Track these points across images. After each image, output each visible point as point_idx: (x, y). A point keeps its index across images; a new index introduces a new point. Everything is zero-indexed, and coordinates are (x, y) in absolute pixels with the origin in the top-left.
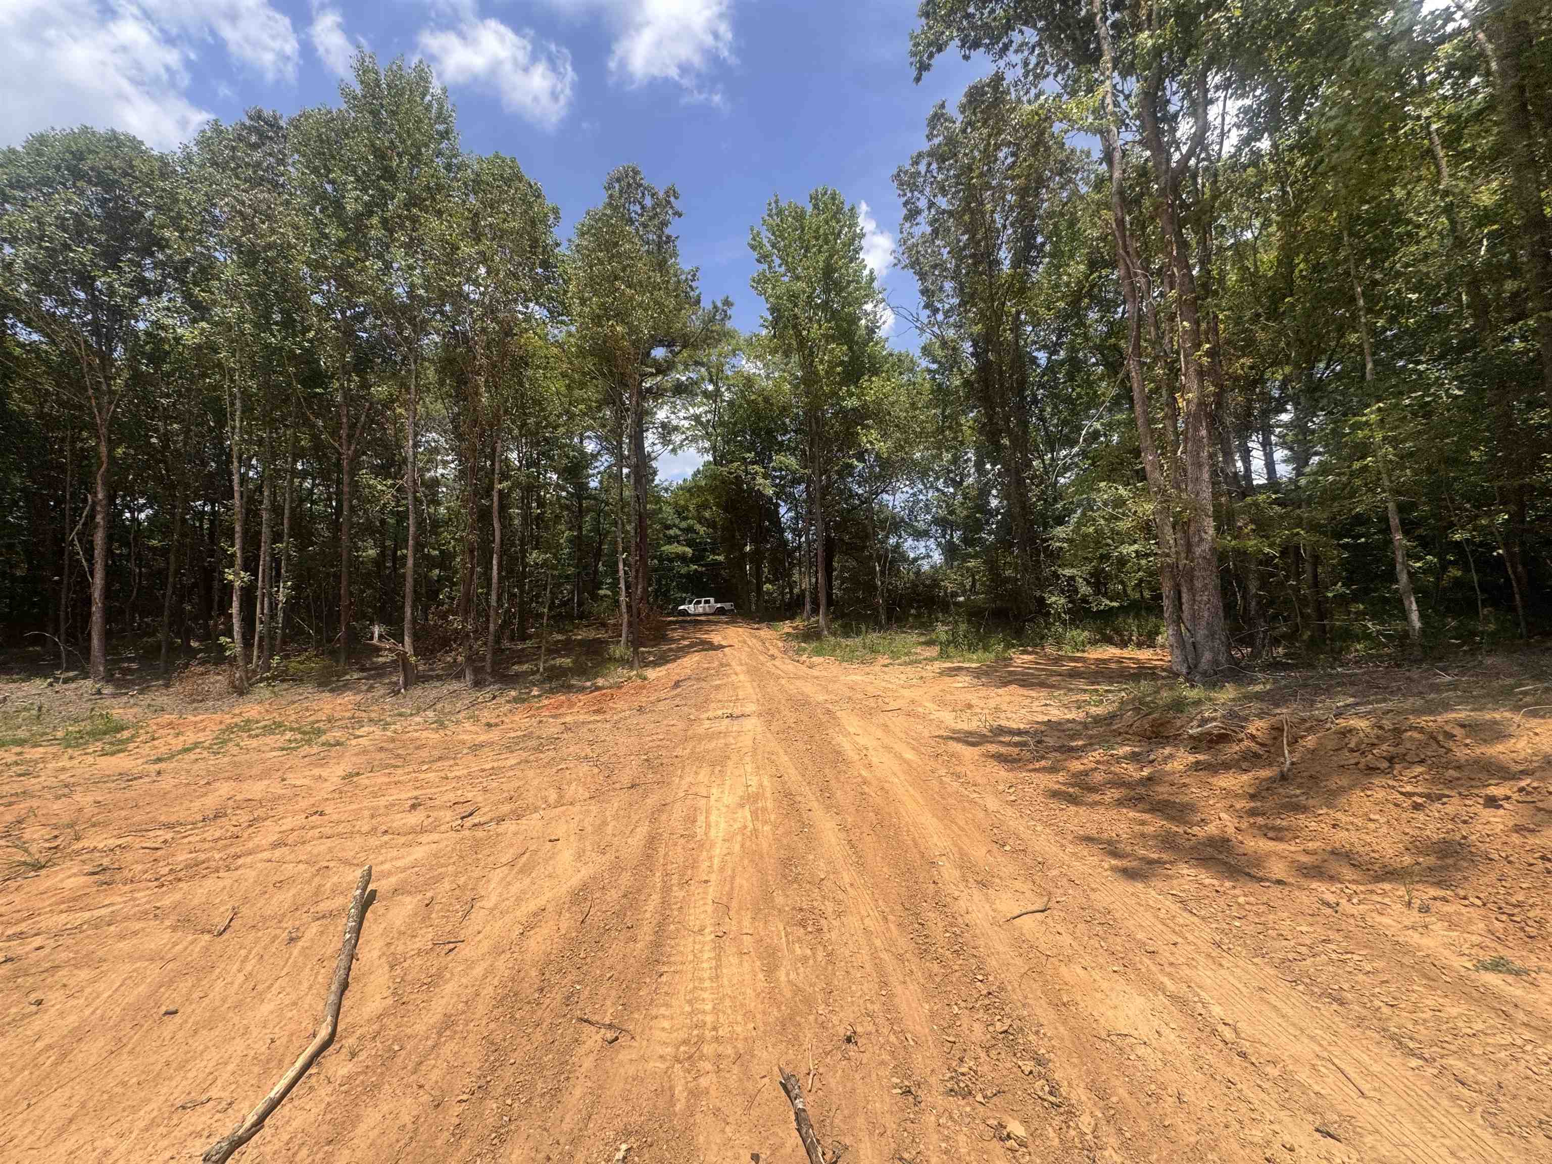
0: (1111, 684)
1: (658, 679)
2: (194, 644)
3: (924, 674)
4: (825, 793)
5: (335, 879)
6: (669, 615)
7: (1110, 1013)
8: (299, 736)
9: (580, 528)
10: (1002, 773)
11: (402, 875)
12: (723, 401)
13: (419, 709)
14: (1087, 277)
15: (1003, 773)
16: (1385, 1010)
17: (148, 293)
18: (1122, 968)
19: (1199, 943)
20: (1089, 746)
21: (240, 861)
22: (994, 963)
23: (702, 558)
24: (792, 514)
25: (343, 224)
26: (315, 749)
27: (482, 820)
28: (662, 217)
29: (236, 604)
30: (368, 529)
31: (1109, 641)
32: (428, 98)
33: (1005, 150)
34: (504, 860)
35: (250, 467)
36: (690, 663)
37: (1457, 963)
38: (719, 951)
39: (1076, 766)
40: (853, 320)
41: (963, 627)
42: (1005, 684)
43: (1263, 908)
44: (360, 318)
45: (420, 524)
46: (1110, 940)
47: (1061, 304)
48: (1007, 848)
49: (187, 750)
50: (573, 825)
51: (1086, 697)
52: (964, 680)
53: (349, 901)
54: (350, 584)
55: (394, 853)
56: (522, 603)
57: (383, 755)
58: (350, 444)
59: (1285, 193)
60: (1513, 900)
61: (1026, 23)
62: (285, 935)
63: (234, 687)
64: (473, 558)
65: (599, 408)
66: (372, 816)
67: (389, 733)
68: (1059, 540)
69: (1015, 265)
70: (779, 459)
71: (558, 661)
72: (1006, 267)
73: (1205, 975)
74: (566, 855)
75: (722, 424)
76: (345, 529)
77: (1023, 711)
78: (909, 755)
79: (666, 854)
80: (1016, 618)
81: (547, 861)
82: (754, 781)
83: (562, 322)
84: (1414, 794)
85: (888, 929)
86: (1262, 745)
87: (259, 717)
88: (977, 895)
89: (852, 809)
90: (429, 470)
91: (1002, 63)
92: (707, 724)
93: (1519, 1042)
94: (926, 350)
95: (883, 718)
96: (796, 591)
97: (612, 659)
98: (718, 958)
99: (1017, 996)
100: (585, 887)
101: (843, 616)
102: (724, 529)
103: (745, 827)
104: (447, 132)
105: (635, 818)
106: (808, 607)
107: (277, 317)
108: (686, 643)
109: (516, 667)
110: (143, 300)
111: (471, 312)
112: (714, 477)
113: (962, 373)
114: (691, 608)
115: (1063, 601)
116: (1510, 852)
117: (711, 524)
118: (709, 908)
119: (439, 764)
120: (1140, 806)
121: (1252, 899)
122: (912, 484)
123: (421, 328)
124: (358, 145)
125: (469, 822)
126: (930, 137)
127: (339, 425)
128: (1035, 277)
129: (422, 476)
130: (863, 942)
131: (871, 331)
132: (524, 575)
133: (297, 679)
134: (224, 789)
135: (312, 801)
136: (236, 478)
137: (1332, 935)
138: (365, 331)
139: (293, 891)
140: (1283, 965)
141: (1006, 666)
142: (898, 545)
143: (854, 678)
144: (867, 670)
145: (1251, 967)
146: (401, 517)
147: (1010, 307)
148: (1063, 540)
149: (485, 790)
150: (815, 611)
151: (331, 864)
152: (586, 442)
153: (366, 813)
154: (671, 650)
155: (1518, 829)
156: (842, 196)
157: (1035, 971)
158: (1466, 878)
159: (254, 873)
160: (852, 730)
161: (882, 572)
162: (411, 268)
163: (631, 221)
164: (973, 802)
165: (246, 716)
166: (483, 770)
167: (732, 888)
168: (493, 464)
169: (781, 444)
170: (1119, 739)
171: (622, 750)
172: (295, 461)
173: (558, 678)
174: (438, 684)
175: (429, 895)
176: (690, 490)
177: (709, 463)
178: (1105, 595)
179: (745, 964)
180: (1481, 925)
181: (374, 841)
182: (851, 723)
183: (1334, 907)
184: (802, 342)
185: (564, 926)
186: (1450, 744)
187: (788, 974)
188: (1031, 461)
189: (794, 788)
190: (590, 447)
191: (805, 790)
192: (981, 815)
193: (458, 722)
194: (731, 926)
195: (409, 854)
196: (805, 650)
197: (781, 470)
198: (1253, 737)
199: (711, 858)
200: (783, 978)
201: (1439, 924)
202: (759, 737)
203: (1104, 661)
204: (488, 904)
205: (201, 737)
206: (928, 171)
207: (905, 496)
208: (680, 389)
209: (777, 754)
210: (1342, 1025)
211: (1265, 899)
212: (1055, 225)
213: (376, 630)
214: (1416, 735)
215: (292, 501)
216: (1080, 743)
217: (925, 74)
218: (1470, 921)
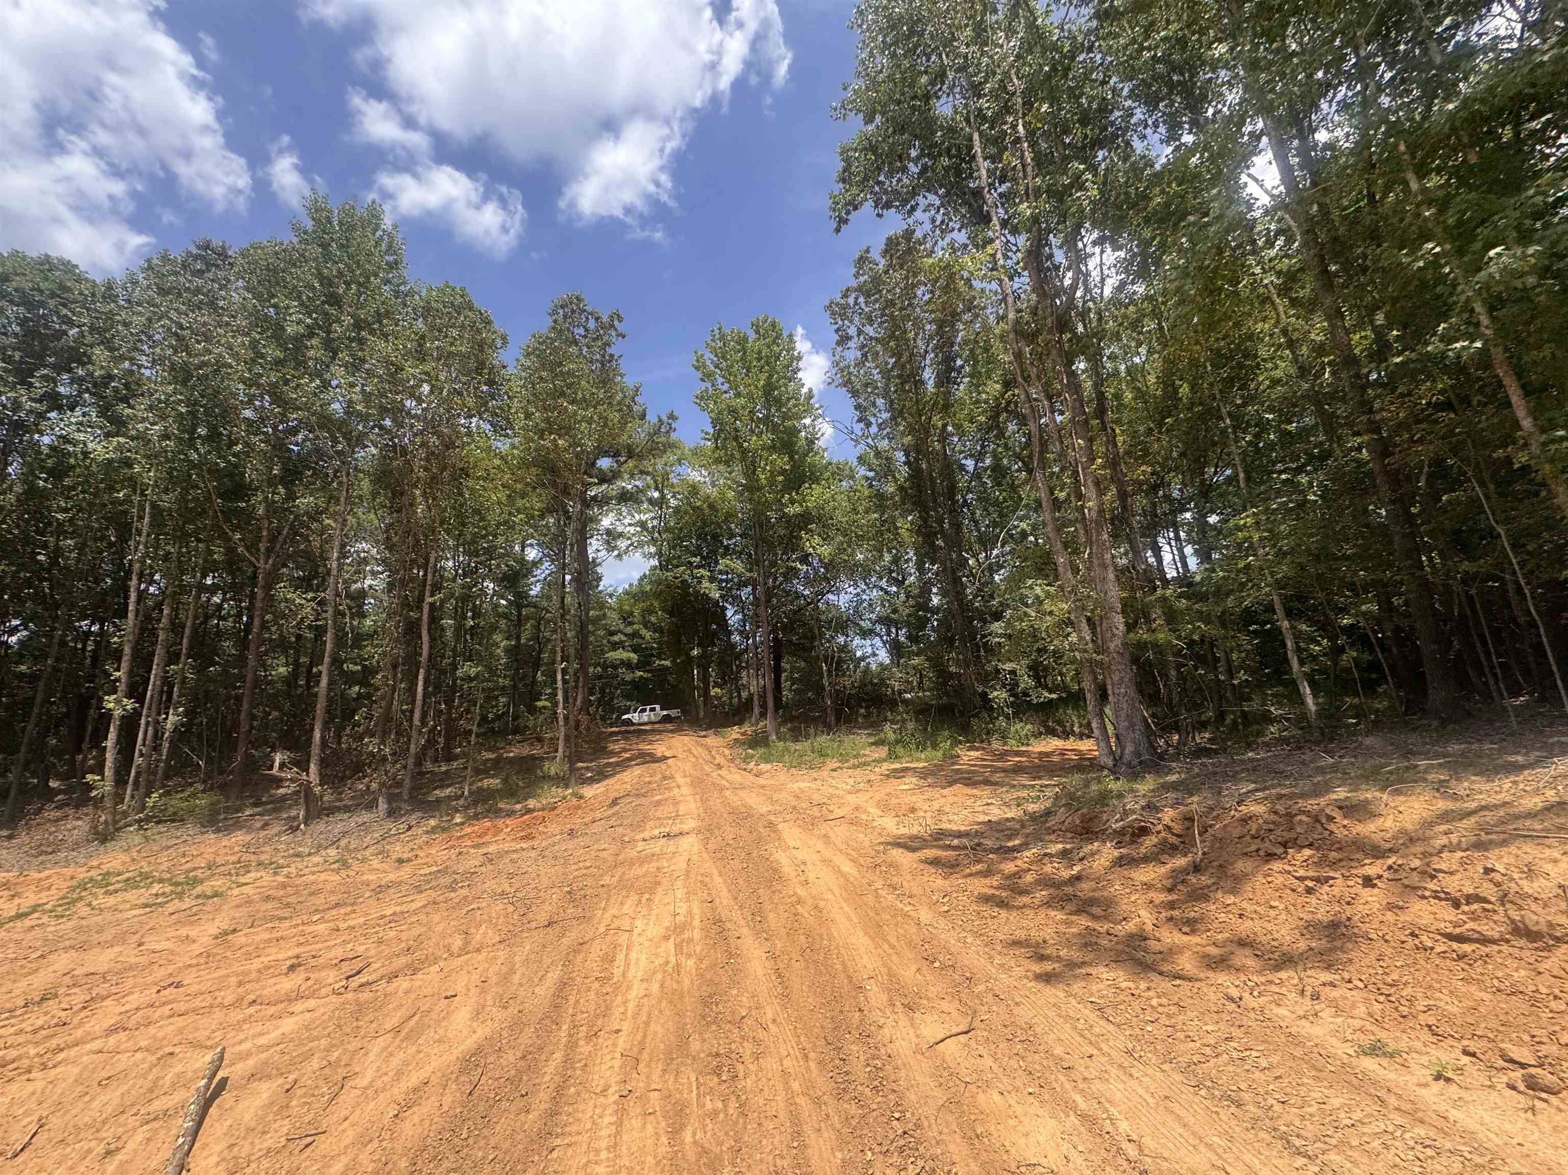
0: (1051, 777)
1: (595, 797)
2: (53, 784)
3: (872, 777)
4: (758, 917)
5: (178, 1068)
6: (611, 725)
7: (1022, 1142)
8: (168, 889)
9: (518, 638)
10: (938, 881)
11: (263, 1056)
12: (668, 507)
13: (319, 847)
14: (1002, 396)
15: (940, 882)
16: (1278, 1107)
17: (60, 408)
18: (1037, 1090)
19: (1113, 1053)
20: (1025, 845)
21: (61, 1056)
22: (913, 1097)
23: (649, 664)
24: (740, 616)
25: (282, 346)
26: (188, 903)
27: (371, 978)
28: (605, 338)
29: (112, 735)
30: (282, 645)
31: (1052, 732)
32: (379, 233)
33: (923, 288)
34: (388, 1026)
35: (152, 582)
36: (630, 777)
37: (1343, 1050)
38: (621, 1113)
39: (1009, 867)
40: (795, 432)
41: (911, 726)
42: (951, 783)
43: (1174, 1009)
44: (294, 431)
45: (340, 641)
46: (1029, 1059)
47: (982, 419)
48: (937, 964)
49: (20, 916)
50: (475, 977)
51: (1024, 793)
52: (910, 781)
53: (189, 1097)
54: (252, 706)
55: (258, 1028)
56: (450, 720)
57: (270, 905)
58: (268, 557)
59: (1161, 328)
60: (1389, 980)
61: (928, 191)
62: (100, 1149)
63: (97, 833)
64: (395, 676)
65: (542, 516)
66: (240, 984)
67: (280, 879)
68: (997, 635)
69: (939, 384)
70: (723, 563)
71: (486, 783)
72: (930, 386)
73: (1116, 1088)
74: (462, 1015)
75: (667, 530)
76: (252, 646)
77: (965, 812)
78: (847, 867)
79: (577, 1002)
80: (962, 714)
81: (439, 1022)
82: (682, 909)
83: (507, 436)
84: (1306, 878)
85: (808, 1069)
86: (1177, 835)
87: (121, 868)
88: (903, 1021)
89: (783, 932)
90: (355, 582)
91: (910, 221)
92: (641, 846)
93: (1391, 1128)
94: (861, 459)
95: (824, 828)
96: (744, 694)
97: (546, 778)
98: (619, 1124)
99: (932, 1134)
100: (479, 1051)
101: (791, 719)
102: (670, 633)
103: (667, 963)
104: (396, 263)
105: (547, 961)
106: (757, 710)
107: (202, 431)
108: (627, 755)
109: (437, 792)
110: (53, 415)
111: (412, 426)
112: (659, 582)
113: (896, 480)
114: (635, 717)
115: (1004, 695)
116: (1386, 930)
117: (656, 629)
118: (617, 1063)
119: (334, 912)
120: (1070, 907)
121: (1164, 1001)
122: (856, 585)
123: (359, 441)
124: (306, 274)
125: (355, 982)
126: (856, 276)
127: (259, 539)
128: (959, 394)
129: (347, 588)
130: (779, 1086)
131: (811, 442)
132: (454, 689)
133: (176, 819)
134: (62, 961)
135: (171, 968)
136: (133, 596)
137: (1236, 1032)
138: (297, 444)
139: (124, 1088)
140: (1188, 1069)
141: (954, 764)
142: (846, 645)
143: (802, 785)
144: (815, 775)
145: (1159, 1075)
146: (320, 631)
147: (937, 421)
148: (1001, 636)
149: (380, 942)
150: (763, 715)
151: (177, 1050)
152: (528, 550)
153: (233, 980)
154: (609, 764)
155: (1391, 907)
156: (781, 323)
157: (953, 1102)
158: (1351, 961)
159: (76, 1070)
160: (791, 843)
161: (829, 671)
162: (352, 385)
163: (575, 343)
164: (906, 915)
165: (105, 868)
166: (383, 917)
167: (645, 1036)
168: (425, 575)
169: (727, 548)
170: (1053, 837)
171: (545, 882)
172: (204, 576)
173: (485, 801)
174: (345, 816)
175: (292, 1077)
176: (636, 595)
177: (655, 568)
178: (1046, 687)
179: (649, 1126)
180: (1363, 1009)
181: (237, 1016)
182: (791, 834)
183: (1236, 1001)
184: (744, 452)
185: (447, 1100)
186: (1332, 827)
187: (694, 1134)
188: (967, 560)
189: (725, 913)
190: (532, 554)
191: (736, 915)
192: (914, 930)
193: (364, 860)
194: (638, 1084)
195: (277, 1028)
196: (752, 756)
197: (727, 573)
198: (1168, 828)
199: (625, 1002)
200: (688, 1139)
201: (1328, 1010)
202: (695, 857)
203: (1047, 754)
204: (362, 1082)
205: (43, 897)
206: (856, 303)
207: (848, 597)
208: (625, 497)
209: (710, 875)
210: (1238, 1129)
211: (1176, 999)
212: (972, 351)
213: (278, 758)
214: (1304, 818)
215: (196, 617)
216: (1017, 842)
217: (844, 227)
218: (1354, 1006)
